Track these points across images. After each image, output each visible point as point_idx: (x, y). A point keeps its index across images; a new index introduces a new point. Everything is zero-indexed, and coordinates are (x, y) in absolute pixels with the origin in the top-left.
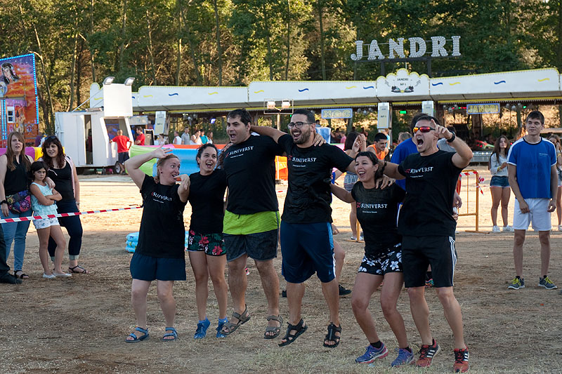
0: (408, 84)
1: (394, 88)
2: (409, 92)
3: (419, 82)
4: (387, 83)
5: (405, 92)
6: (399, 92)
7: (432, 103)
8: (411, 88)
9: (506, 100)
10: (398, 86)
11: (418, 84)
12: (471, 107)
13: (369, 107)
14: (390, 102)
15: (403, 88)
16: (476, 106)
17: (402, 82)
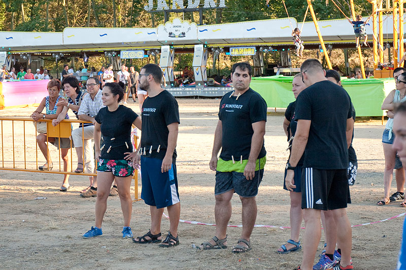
0: (181, 30)
1: (170, 34)
2: (182, 37)
3: (189, 29)
4: (165, 29)
5: (179, 37)
6: (174, 37)
7: (202, 46)
8: (183, 34)
9: (260, 44)
10: (174, 32)
11: (188, 30)
12: (234, 50)
13: (156, 50)
14: (171, 45)
15: (177, 34)
16: (237, 48)
17: (176, 29)
